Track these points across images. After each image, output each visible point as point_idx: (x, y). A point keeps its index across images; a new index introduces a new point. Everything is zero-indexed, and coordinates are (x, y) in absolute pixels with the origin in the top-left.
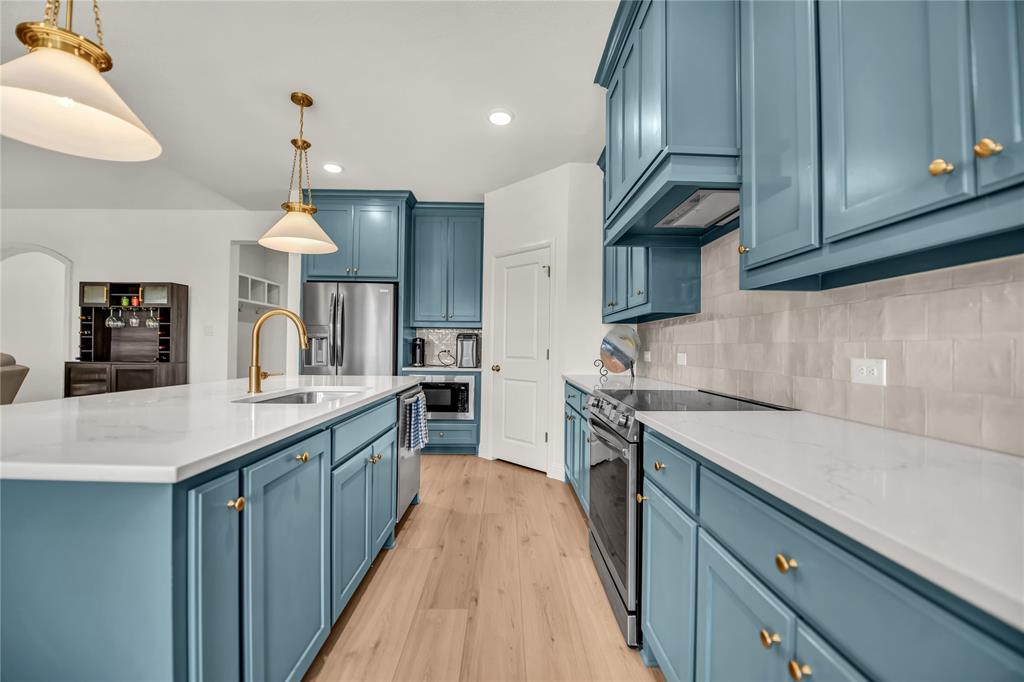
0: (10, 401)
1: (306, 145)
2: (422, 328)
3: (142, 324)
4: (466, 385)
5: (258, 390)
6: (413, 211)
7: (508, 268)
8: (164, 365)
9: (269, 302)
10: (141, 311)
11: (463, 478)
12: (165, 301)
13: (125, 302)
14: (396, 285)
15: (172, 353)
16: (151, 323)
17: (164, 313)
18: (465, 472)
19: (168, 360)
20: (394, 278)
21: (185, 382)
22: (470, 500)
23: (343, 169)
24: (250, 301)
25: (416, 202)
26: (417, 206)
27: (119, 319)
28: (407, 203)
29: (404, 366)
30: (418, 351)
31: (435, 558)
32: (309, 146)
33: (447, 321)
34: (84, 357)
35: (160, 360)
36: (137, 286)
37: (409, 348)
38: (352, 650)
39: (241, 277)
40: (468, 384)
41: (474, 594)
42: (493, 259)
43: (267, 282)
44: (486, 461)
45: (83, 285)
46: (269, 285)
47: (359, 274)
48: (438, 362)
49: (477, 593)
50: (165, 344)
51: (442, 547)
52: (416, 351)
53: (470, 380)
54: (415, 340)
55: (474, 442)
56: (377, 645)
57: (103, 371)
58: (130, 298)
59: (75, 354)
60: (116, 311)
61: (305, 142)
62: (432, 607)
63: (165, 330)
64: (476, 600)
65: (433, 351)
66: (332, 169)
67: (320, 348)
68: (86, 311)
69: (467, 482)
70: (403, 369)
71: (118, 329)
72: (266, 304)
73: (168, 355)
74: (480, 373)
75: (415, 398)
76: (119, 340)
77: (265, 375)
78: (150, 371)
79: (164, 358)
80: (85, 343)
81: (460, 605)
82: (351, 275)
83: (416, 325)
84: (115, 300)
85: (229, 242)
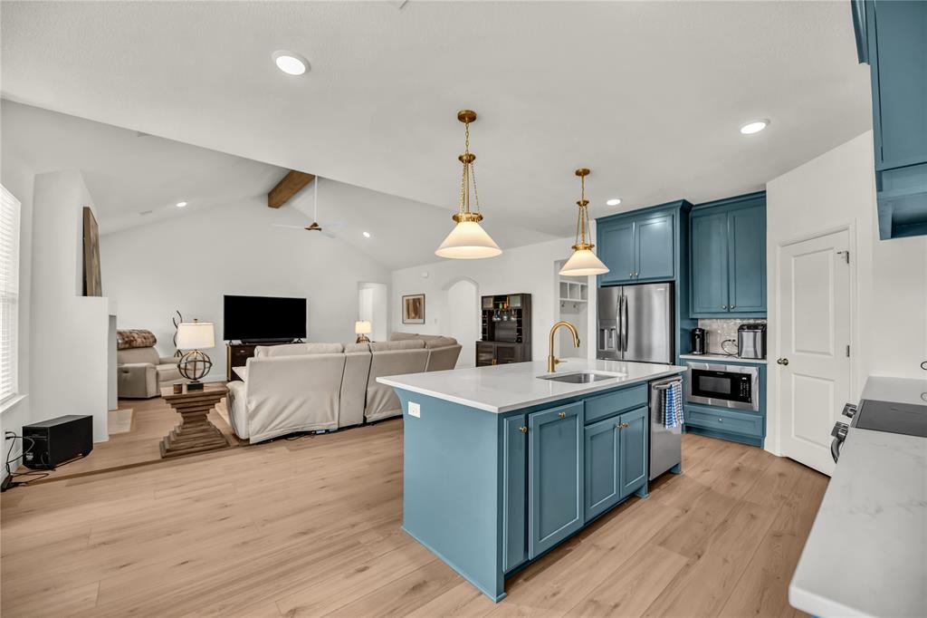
0: (453, 368)
1: (586, 203)
2: (703, 319)
3: (509, 319)
4: (749, 376)
5: (553, 370)
6: (690, 214)
7: (795, 257)
8: (519, 345)
9: (582, 298)
10: (508, 312)
11: (736, 464)
12: (519, 305)
13: (501, 306)
14: (672, 283)
15: (523, 337)
16: (513, 319)
17: (519, 312)
18: (740, 460)
19: (521, 342)
20: (670, 277)
21: (530, 360)
22: (733, 485)
23: (622, 200)
24: (568, 299)
25: (692, 206)
26: (693, 209)
27: (499, 316)
28: (681, 209)
29: (681, 354)
30: (698, 340)
31: (677, 517)
32: (588, 202)
33: (729, 312)
34: (484, 338)
35: (517, 341)
36: (506, 296)
37: (688, 337)
38: (597, 544)
39: (561, 284)
40: (750, 375)
41: (699, 552)
42: (779, 248)
43: (580, 284)
44: (772, 456)
45: (483, 297)
46: (582, 286)
47: (640, 277)
48: (721, 351)
49: (703, 552)
50: (520, 331)
51: (686, 512)
52: (696, 340)
53: (753, 372)
54: (695, 330)
55: (760, 434)
56: (613, 548)
57: (491, 347)
58: (503, 304)
59: (479, 337)
60: (497, 312)
61: (584, 201)
62: (661, 544)
63: (519, 323)
64: (699, 557)
65: (716, 340)
66: (614, 202)
67: (611, 336)
68: (484, 312)
69: (738, 469)
70: (681, 357)
71: (499, 322)
72: (580, 300)
73: (521, 339)
74: (765, 365)
75: (668, 385)
76: (499, 329)
77: (557, 362)
78: (512, 348)
79: (519, 340)
80: (484, 331)
81: (684, 552)
82: (633, 278)
83: (695, 316)
84: (496, 306)
85: (553, 263)
